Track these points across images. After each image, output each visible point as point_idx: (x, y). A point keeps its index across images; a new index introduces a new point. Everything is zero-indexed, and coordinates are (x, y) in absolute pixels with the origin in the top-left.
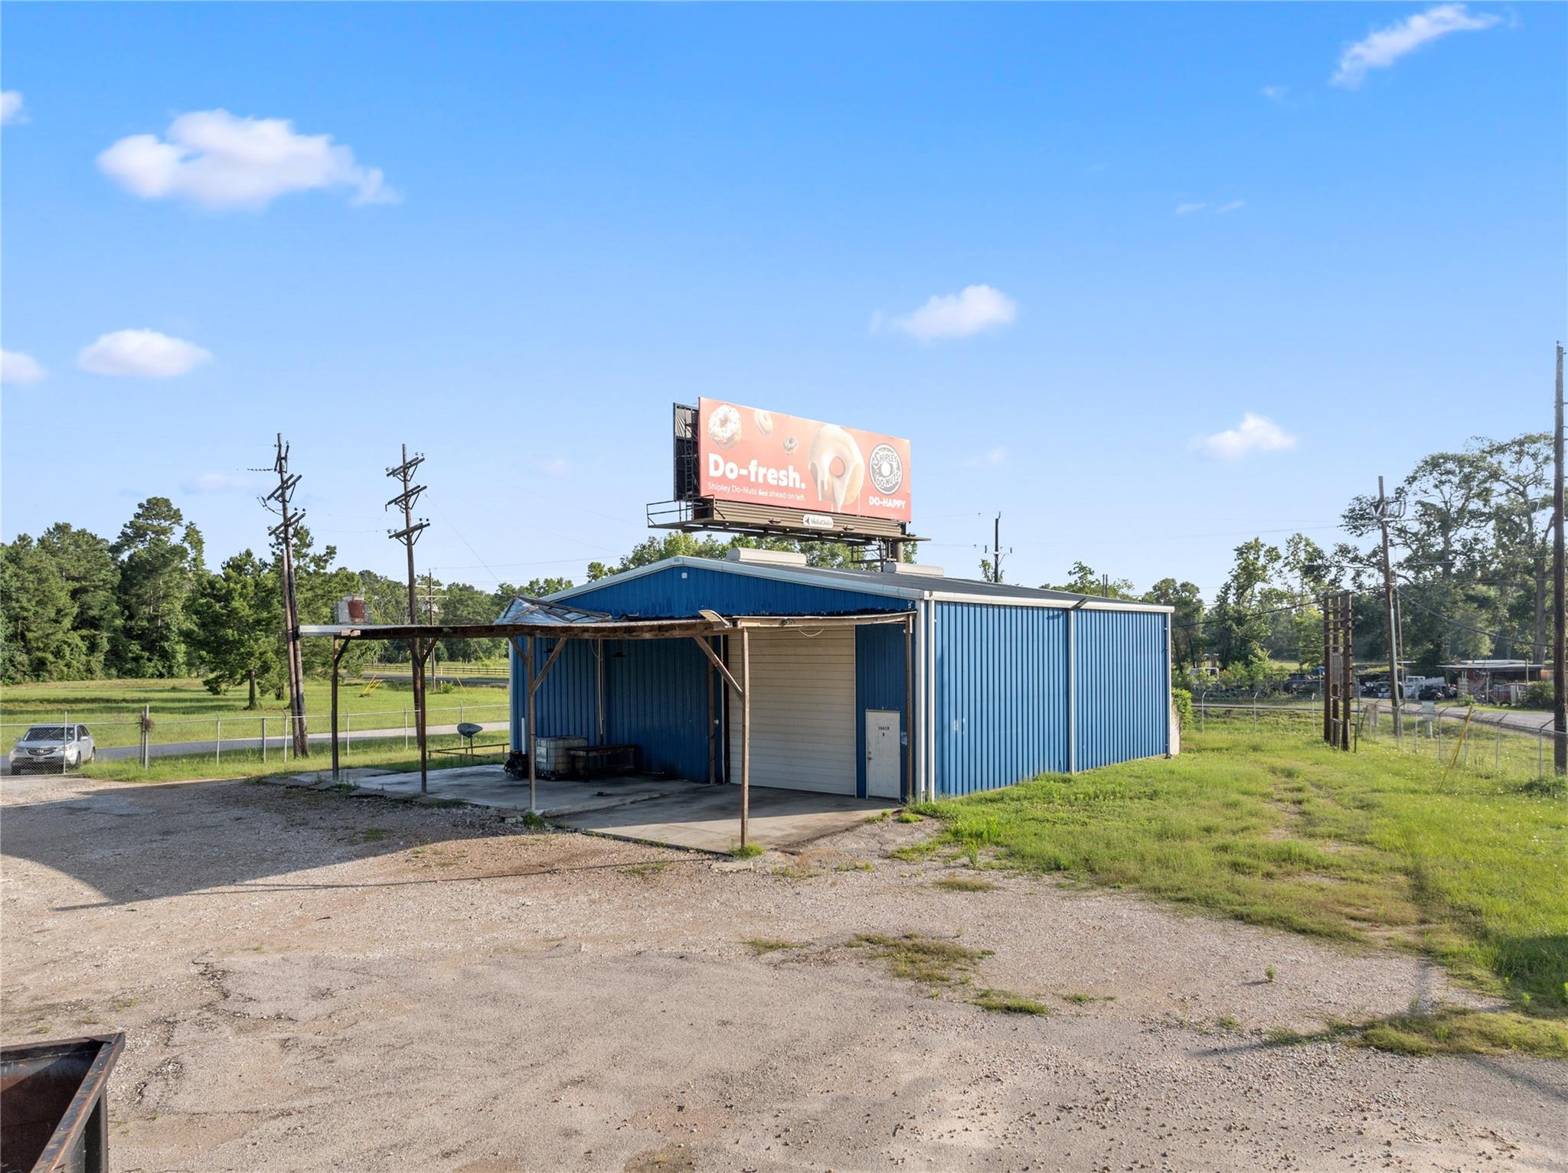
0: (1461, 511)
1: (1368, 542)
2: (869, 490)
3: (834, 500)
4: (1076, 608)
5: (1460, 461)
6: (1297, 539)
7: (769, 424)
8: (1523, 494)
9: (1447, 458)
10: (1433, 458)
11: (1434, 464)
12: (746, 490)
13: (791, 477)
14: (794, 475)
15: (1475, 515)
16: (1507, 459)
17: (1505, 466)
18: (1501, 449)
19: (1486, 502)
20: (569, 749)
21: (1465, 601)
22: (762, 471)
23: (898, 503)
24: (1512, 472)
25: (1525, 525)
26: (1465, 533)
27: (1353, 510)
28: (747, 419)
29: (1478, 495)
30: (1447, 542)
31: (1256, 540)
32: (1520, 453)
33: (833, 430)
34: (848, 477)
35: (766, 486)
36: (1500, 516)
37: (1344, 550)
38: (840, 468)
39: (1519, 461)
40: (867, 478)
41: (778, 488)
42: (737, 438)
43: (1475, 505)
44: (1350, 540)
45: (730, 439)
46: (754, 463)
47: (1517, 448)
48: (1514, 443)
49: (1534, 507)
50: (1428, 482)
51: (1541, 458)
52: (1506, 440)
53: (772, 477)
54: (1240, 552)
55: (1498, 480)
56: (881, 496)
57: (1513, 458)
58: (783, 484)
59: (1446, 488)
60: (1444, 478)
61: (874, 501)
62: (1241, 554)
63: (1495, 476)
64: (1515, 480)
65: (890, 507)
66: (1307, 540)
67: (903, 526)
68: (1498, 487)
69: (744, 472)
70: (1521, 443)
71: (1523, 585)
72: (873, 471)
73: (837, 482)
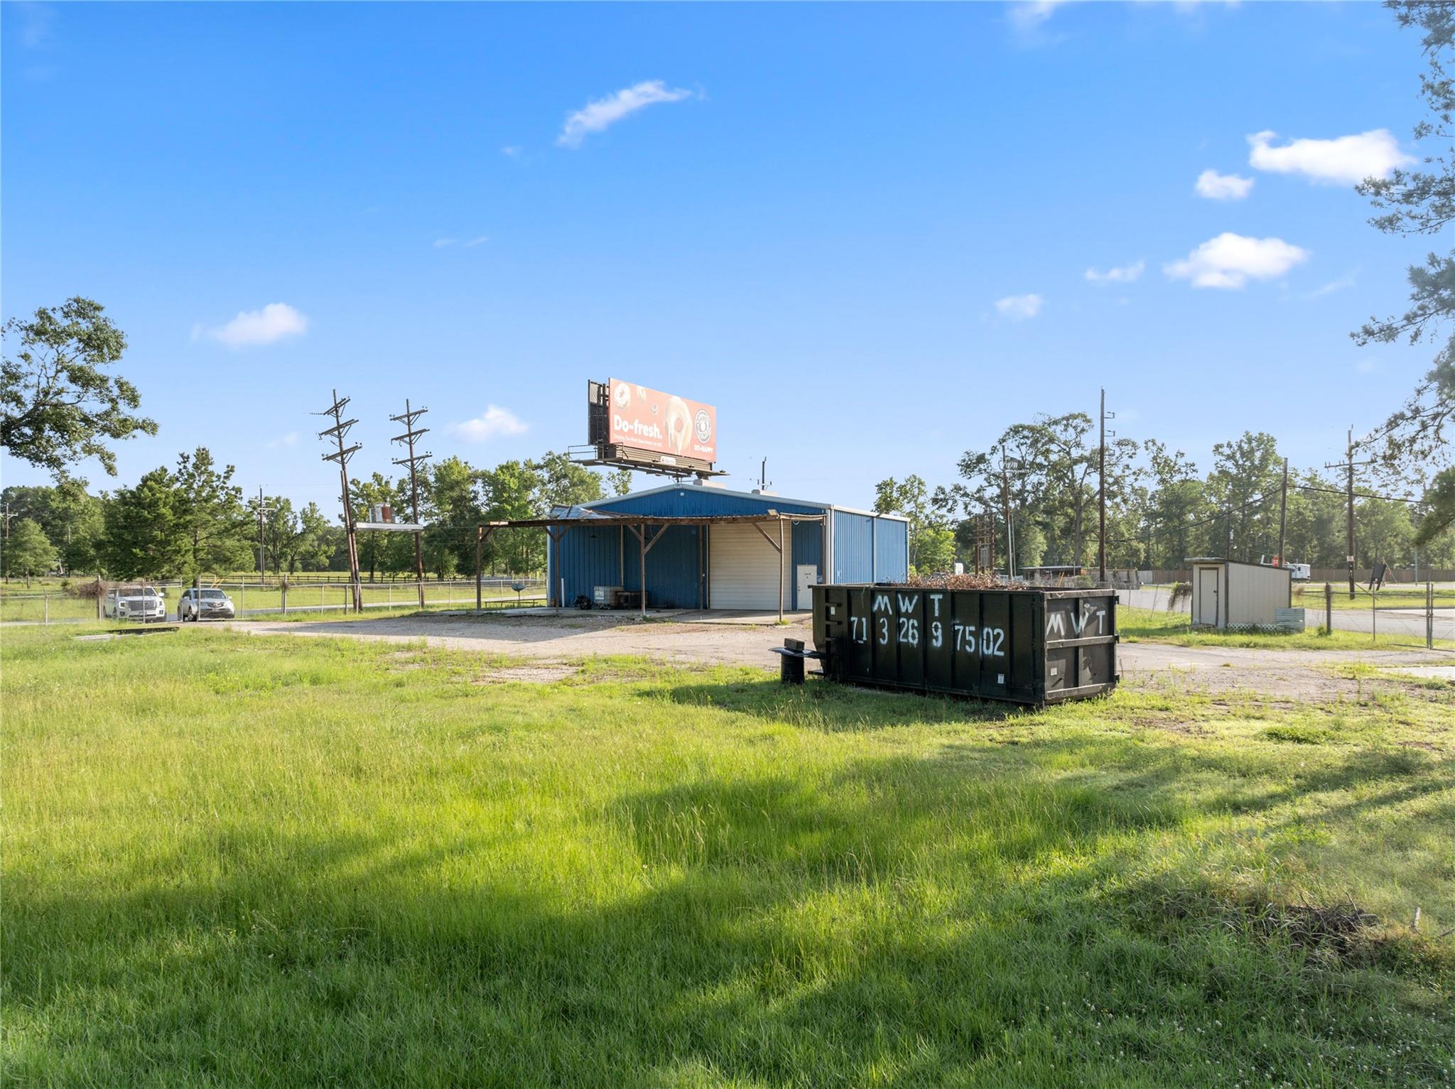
0: (1032, 463)
1: (973, 483)
2: (694, 441)
3: (677, 447)
4: (878, 517)
5: (1031, 429)
6: (913, 479)
7: (644, 396)
8: (1068, 453)
9: (1024, 428)
10: (1015, 427)
11: (1016, 430)
12: (633, 439)
13: (654, 431)
14: (657, 430)
15: (1041, 467)
16: (1060, 428)
17: (1058, 434)
18: (1056, 423)
19: (1047, 458)
20: (616, 592)
21: (1034, 525)
22: (641, 426)
23: (710, 449)
24: (1063, 438)
25: (1069, 474)
26: (1033, 478)
27: (964, 461)
28: (633, 392)
29: (1043, 454)
30: (1023, 485)
31: (891, 479)
32: (1067, 426)
33: (676, 400)
34: (683, 431)
35: (642, 437)
36: (1054, 467)
37: (957, 488)
38: (679, 425)
39: (1066, 430)
40: (694, 434)
41: (648, 438)
42: (629, 405)
43: (1040, 459)
44: (963, 481)
45: (625, 405)
46: (636, 421)
47: (1065, 422)
48: (1063, 419)
49: (1076, 462)
50: (1011, 444)
51: (1079, 429)
52: (1059, 417)
53: (646, 430)
54: (880, 487)
55: (1053, 443)
56: (702, 444)
57: (1062, 428)
58: (651, 435)
59: (1023, 448)
60: (1022, 441)
61: (697, 448)
62: (881, 489)
63: (1051, 440)
64: (1065, 444)
65: (704, 451)
66: (920, 480)
67: (711, 464)
68: (1054, 447)
69: (632, 427)
70: (1067, 419)
71: (1066, 515)
72: (697, 428)
73: (678, 434)
